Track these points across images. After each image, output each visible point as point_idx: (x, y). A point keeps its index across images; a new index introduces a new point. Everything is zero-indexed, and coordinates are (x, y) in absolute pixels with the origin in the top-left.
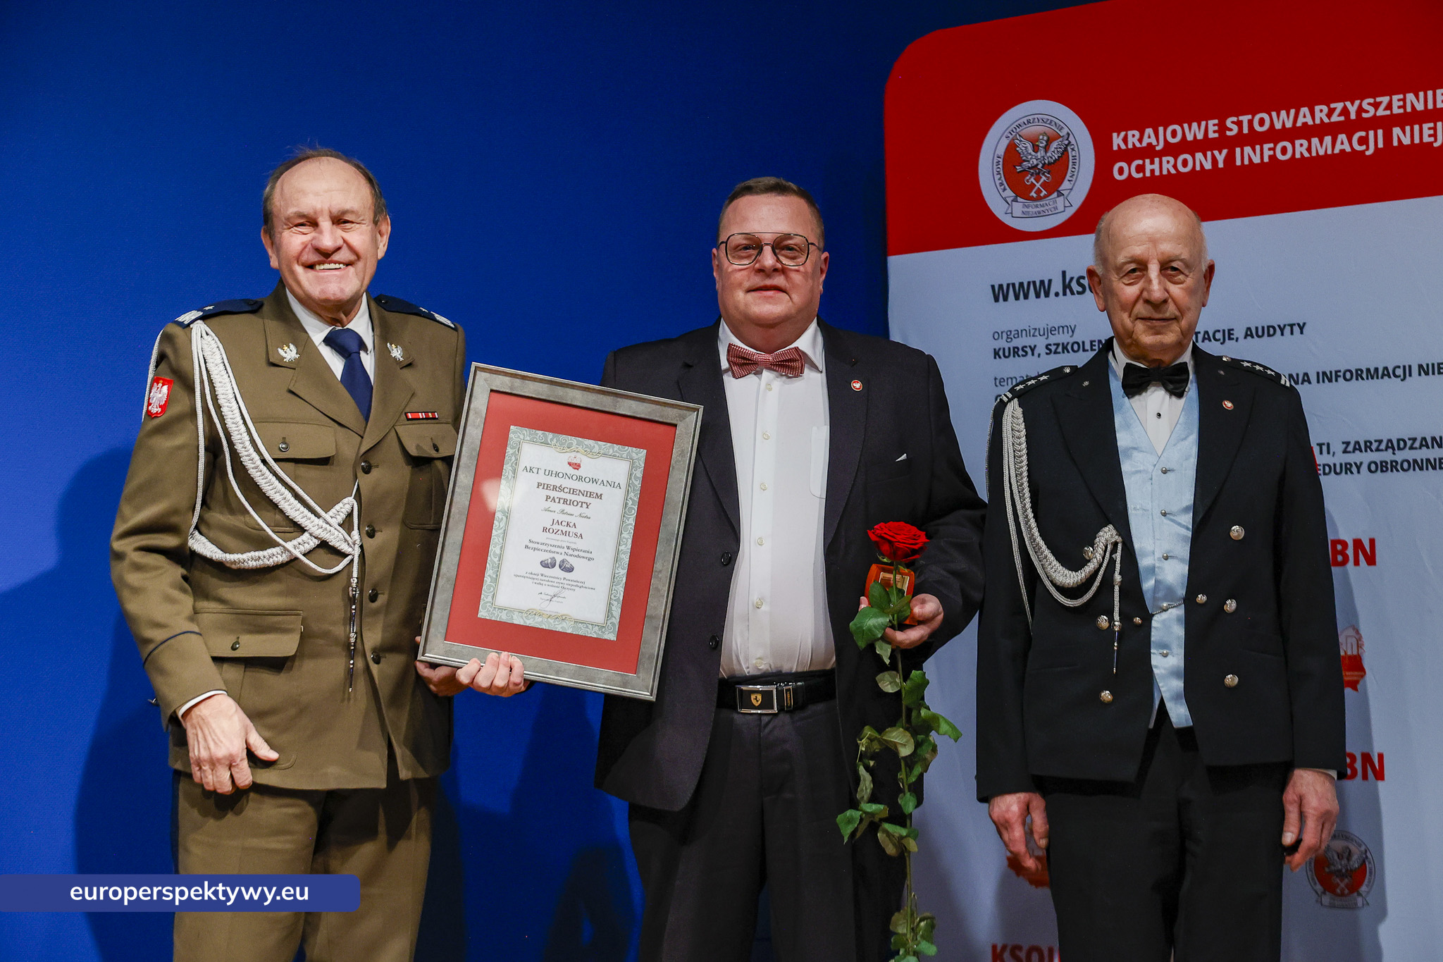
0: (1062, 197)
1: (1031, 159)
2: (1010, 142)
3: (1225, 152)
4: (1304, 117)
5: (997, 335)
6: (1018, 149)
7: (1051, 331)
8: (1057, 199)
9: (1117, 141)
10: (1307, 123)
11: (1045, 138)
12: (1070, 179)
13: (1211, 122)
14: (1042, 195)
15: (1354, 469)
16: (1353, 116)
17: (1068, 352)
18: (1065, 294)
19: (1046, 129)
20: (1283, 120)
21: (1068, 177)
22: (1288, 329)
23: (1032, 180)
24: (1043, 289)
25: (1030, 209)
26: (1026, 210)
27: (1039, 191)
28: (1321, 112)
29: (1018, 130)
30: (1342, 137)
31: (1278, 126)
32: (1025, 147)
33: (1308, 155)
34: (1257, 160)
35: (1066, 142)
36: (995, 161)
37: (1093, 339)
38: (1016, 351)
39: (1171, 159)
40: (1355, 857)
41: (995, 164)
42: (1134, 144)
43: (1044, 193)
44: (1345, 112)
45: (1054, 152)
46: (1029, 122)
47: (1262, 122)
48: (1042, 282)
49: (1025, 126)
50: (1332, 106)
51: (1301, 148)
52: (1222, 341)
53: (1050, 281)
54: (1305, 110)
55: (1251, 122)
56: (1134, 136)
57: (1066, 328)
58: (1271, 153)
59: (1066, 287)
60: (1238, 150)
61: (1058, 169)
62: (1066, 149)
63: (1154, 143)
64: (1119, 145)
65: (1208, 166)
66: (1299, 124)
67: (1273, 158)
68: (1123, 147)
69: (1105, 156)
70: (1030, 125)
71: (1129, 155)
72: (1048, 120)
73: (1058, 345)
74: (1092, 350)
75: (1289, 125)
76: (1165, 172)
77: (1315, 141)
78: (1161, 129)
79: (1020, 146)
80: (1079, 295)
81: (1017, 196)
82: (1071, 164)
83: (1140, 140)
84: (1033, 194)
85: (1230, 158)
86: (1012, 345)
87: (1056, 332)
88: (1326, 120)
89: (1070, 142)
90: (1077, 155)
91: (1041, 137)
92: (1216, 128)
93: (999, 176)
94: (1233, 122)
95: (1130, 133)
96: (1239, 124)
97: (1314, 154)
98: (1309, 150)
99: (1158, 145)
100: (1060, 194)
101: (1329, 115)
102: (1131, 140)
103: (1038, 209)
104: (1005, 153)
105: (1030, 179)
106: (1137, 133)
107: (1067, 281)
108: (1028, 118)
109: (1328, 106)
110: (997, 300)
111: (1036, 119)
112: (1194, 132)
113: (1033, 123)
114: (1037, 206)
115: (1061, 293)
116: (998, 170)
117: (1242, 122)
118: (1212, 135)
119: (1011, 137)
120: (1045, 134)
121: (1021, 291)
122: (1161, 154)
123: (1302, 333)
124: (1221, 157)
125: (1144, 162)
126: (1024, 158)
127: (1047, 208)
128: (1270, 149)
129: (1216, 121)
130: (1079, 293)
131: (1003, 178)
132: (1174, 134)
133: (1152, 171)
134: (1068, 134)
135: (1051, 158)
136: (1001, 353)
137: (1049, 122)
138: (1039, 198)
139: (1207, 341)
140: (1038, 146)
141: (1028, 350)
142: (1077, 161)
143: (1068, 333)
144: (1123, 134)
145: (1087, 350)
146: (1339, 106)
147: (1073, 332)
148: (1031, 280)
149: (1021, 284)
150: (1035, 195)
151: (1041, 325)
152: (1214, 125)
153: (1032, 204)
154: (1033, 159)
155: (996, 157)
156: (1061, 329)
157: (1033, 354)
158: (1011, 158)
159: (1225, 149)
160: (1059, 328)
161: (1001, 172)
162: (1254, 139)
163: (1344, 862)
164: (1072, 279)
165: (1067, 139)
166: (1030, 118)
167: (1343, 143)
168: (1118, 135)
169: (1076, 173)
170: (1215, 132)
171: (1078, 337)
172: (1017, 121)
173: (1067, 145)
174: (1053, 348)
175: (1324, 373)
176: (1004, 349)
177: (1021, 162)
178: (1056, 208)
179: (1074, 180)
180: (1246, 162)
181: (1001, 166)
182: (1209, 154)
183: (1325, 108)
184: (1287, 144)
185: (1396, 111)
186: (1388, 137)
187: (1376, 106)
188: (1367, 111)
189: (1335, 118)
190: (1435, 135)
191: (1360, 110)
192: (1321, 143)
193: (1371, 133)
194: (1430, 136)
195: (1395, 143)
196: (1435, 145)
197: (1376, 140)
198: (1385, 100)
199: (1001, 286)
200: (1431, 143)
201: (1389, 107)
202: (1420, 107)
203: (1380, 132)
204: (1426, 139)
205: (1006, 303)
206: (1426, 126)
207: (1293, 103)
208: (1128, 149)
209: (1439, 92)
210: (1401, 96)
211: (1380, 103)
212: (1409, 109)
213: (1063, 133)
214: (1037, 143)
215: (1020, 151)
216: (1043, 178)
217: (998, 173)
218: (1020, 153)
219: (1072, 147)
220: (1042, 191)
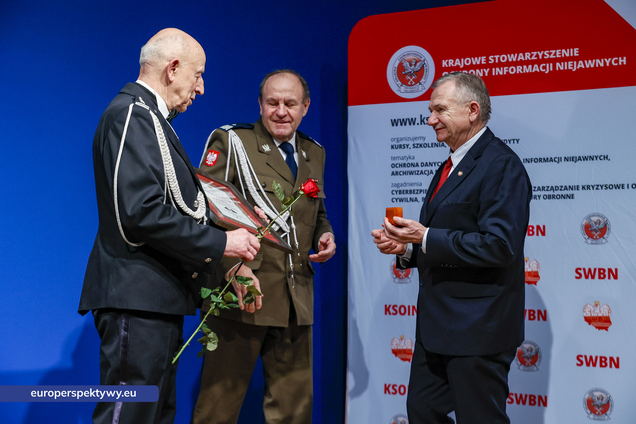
2: (400, 63)
3: (488, 69)
4: (521, 57)
5: (393, 140)
6: (403, 65)
7: (415, 138)
8: (419, 86)
9: (444, 63)
10: (522, 59)
11: (415, 61)
12: (425, 78)
13: (483, 58)
14: (413, 84)
15: (538, 198)
16: (540, 58)
18: (421, 124)
19: (416, 58)
20: (512, 58)
21: (424, 77)
22: (512, 141)
23: (409, 78)
24: (412, 122)
25: (408, 89)
26: (406, 89)
27: (411, 82)
28: (528, 56)
29: (404, 57)
30: (536, 66)
31: (510, 60)
32: (406, 64)
33: (522, 72)
34: (501, 73)
35: (423, 63)
37: (432, 142)
38: (400, 146)
40: (534, 351)
41: (394, 70)
42: (451, 65)
43: (414, 83)
44: (537, 56)
45: (418, 67)
46: (408, 54)
47: (503, 58)
48: (412, 119)
49: (406, 56)
51: (519, 69)
53: (415, 119)
54: (521, 54)
55: (499, 58)
56: (451, 62)
57: (421, 138)
58: (507, 71)
59: (422, 121)
60: (494, 69)
61: (420, 74)
62: (423, 66)
63: (460, 65)
64: (445, 65)
65: (481, 75)
66: (519, 60)
67: (508, 73)
68: (447, 66)
69: (439, 69)
72: (416, 54)
73: (418, 144)
74: (432, 147)
75: (515, 60)
77: (525, 67)
78: (462, 59)
81: (402, 84)
82: (425, 72)
83: (454, 64)
84: (409, 83)
85: (490, 72)
86: (399, 144)
87: (418, 139)
88: (530, 59)
89: (425, 64)
90: (428, 68)
91: (413, 60)
92: (485, 60)
93: (395, 76)
94: (492, 58)
95: (450, 60)
96: (494, 59)
97: (524, 72)
98: (522, 70)
99: (461, 66)
100: (420, 84)
101: (531, 57)
102: (450, 63)
103: (411, 90)
104: (398, 66)
106: (453, 61)
107: (422, 118)
108: (408, 53)
109: (531, 53)
110: (393, 125)
113: (410, 54)
114: (410, 88)
115: (420, 123)
118: (483, 63)
119: (401, 60)
120: (415, 59)
121: (403, 122)
123: (518, 143)
124: (487, 72)
126: (406, 69)
127: (415, 89)
128: (507, 69)
129: (485, 57)
131: (397, 77)
132: (468, 61)
134: (424, 60)
135: (417, 69)
136: (394, 147)
138: (411, 85)
140: (412, 64)
141: (406, 146)
142: (428, 71)
144: (447, 61)
145: (430, 147)
146: (535, 53)
147: (423, 139)
148: (407, 118)
149: (403, 120)
151: (411, 136)
153: (409, 87)
154: (410, 69)
155: (394, 68)
157: (407, 148)
158: (401, 68)
160: (418, 137)
161: (396, 74)
162: (500, 65)
163: (529, 353)
164: (424, 118)
165: (424, 62)
167: (536, 68)
171: (426, 141)
172: (403, 54)
174: (416, 145)
175: (526, 159)
176: (396, 146)
177: (404, 70)
178: (418, 89)
180: (497, 74)
181: (396, 72)
182: (482, 70)
183: (529, 54)
184: (514, 68)
185: (558, 56)
186: (554, 66)
187: (550, 54)
188: (546, 56)
189: (533, 58)
190: (573, 67)
191: (544, 55)
192: (527, 67)
193: (548, 65)
194: (571, 67)
195: (557, 69)
196: (573, 70)
197: (549, 67)
198: (553, 52)
199: (395, 120)
200: (571, 70)
201: (555, 54)
202: (567, 55)
203: (551, 64)
204: (570, 68)
205: (397, 127)
206: (570, 63)
207: (516, 51)
208: (449, 67)
209: (575, 49)
210: (560, 50)
211: (551, 53)
212: (563, 56)
213: (422, 59)
214: (412, 63)
215: (404, 66)
216: (414, 77)
217: (395, 74)
218: (404, 67)
219: (426, 65)
220: (413, 82)
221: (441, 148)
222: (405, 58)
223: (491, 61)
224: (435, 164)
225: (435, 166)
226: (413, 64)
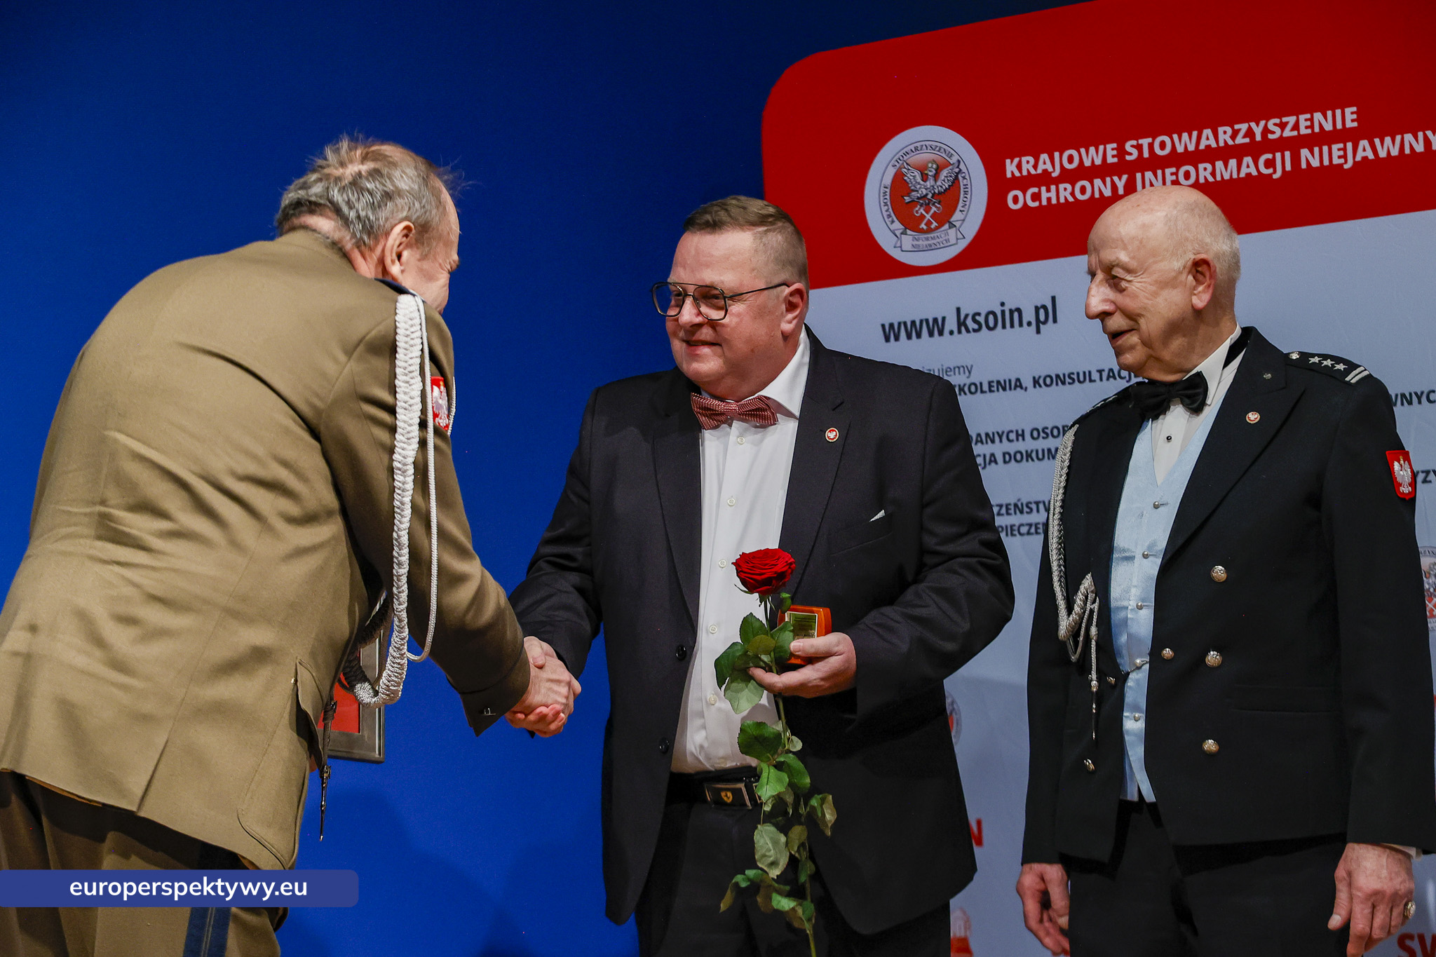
0: (954, 228)
1: (920, 188)
2: (896, 174)
3: (1125, 177)
4: (1208, 139)
6: (906, 178)
7: (946, 371)
8: (949, 231)
9: (1011, 168)
10: (1210, 146)
11: (934, 166)
12: (962, 209)
13: (1109, 147)
14: (933, 226)
16: (1258, 138)
17: (965, 394)
18: (960, 332)
19: (935, 157)
20: (1185, 142)
21: (960, 207)
23: (922, 211)
24: (936, 327)
25: (920, 243)
26: (917, 243)
27: (929, 223)
28: (1225, 134)
29: (905, 158)
30: (1248, 160)
31: (1180, 149)
32: (913, 176)
33: (1213, 180)
35: (957, 170)
36: (882, 191)
37: (991, 380)
39: (1069, 186)
41: (882, 194)
42: (1028, 171)
43: (935, 224)
44: (1250, 133)
45: (944, 181)
46: (916, 149)
47: (1163, 145)
48: (935, 320)
49: (913, 154)
50: (1237, 127)
51: (1205, 172)
52: (1127, 378)
53: (944, 319)
54: (1207, 132)
55: (1151, 146)
56: (1028, 162)
57: (962, 369)
58: (1174, 178)
59: (961, 324)
60: (1139, 176)
61: (949, 199)
62: (957, 177)
63: (1050, 169)
64: (1012, 172)
65: (1108, 193)
66: (1202, 147)
68: (1017, 174)
69: (998, 185)
70: (918, 152)
71: (1023, 183)
72: (937, 146)
74: (991, 391)
75: (1191, 148)
76: (1062, 200)
77: (1219, 164)
78: (1057, 155)
79: (908, 175)
80: (975, 334)
81: (906, 228)
82: (962, 193)
83: (1035, 167)
84: (923, 226)
85: (1131, 184)
87: (952, 373)
88: (1230, 142)
89: (960, 170)
90: (969, 185)
91: (930, 165)
92: (1115, 152)
93: (886, 207)
94: (1132, 146)
95: (1024, 159)
96: (1139, 148)
97: (1219, 178)
98: (1213, 174)
99: (1054, 172)
100: (952, 226)
101: (1233, 137)
102: (1025, 167)
103: (929, 242)
104: (893, 182)
105: (919, 209)
106: (1031, 160)
107: (962, 317)
108: (915, 145)
109: (1233, 128)
110: (887, 339)
111: (924, 147)
112: (1092, 157)
113: (921, 150)
114: (927, 239)
115: (956, 332)
116: (885, 201)
117: (1141, 145)
118: (1110, 160)
119: (898, 165)
120: (934, 161)
121: (913, 330)
122: (1057, 181)
124: (1121, 184)
125: (1040, 190)
126: (913, 188)
127: (938, 240)
128: (1172, 174)
129: (1115, 145)
130: (975, 331)
131: (891, 210)
132: (1071, 159)
133: (1049, 199)
134: (959, 162)
135: (941, 187)
137: (938, 149)
138: (930, 230)
139: (1111, 379)
140: (927, 174)
142: (969, 190)
143: (964, 373)
144: (1016, 160)
145: (986, 392)
146: (1244, 127)
147: (970, 372)
148: (924, 317)
149: (913, 323)
150: (925, 227)
152: (1113, 149)
153: (922, 236)
154: (923, 188)
155: (882, 188)
156: (957, 369)
158: (899, 186)
159: (1125, 174)
160: (954, 368)
161: (889, 203)
162: (1155, 163)
164: (967, 316)
165: (958, 167)
166: (918, 144)
167: (1249, 167)
168: (1012, 162)
169: (968, 203)
170: (1113, 156)
171: (975, 378)
172: (903, 149)
173: (957, 173)
177: (910, 191)
178: (947, 241)
179: (966, 210)
181: (888, 197)
182: (1108, 179)
183: (1229, 130)
184: (1191, 169)
185: (1303, 131)
186: (1296, 159)
187: (1282, 126)
188: (1273, 133)
189: (1240, 140)
190: (1345, 157)
191: (1266, 131)
192: (1226, 167)
193: (1278, 155)
194: (1340, 157)
195: (1304, 166)
196: (1346, 167)
197: (1283, 162)
198: (1291, 120)
199: (891, 325)
200: (1341, 165)
201: (1296, 127)
202: (1328, 127)
203: (1287, 154)
204: (1336, 161)
205: (897, 343)
206: (1335, 147)
207: (1194, 125)
208: (1022, 176)
209: (1348, 111)
210: (1308, 116)
211: (1287, 123)
212: (1317, 129)
213: (953, 160)
214: (926, 172)
215: (908, 180)
216: (934, 209)
217: (886, 204)
218: (908, 183)
219: (963, 175)
220: (932, 223)
221: (1013, 391)
222: (907, 159)
223: (1131, 154)
224: (1000, 437)
225: (1001, 441)
226: (930, 173)
